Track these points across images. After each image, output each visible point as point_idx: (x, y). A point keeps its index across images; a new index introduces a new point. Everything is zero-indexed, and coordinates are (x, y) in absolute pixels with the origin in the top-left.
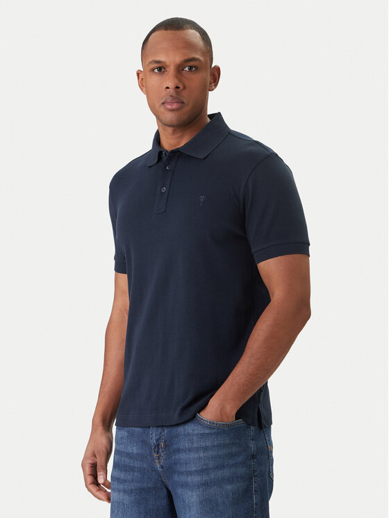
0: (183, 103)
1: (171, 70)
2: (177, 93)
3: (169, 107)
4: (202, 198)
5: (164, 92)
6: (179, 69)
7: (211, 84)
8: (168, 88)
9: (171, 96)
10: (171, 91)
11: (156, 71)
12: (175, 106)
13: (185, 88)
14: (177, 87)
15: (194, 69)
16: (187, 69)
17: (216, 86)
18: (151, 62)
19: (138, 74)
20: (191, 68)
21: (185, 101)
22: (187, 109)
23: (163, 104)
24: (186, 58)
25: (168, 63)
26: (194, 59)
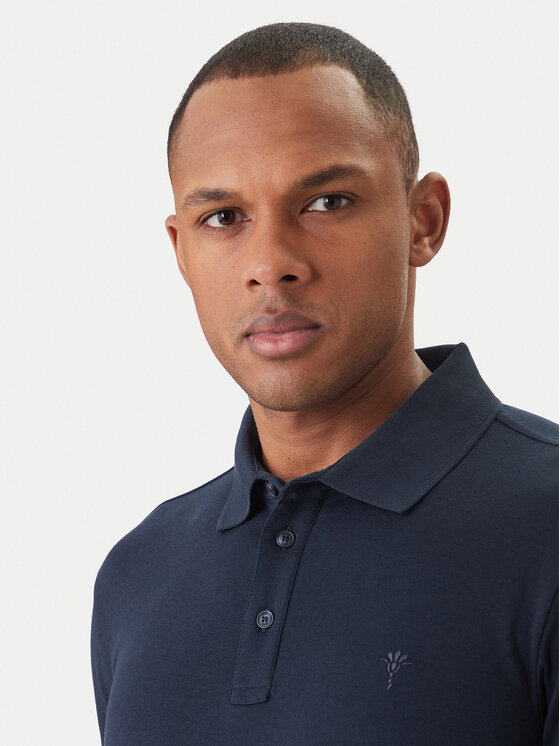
0: (316, 327)
1: (263, 219)
2: (291, 298)
3: (266, 347)
4: (395, 659)
5: (248, 297)
6: (292, 210)
7: (417, 239)
8: (254, 283)
9: (270, 311)
10: (268, 292)
11: (214, 222)
12: (286, 343)
13: (316, 276)
14: (290, 278)
15: (344, 202)
16: (320, 205)
17: (436, 244)
18: (194, 198)
19: (173, 232)
20: (333, 201)
21: (321, 319)
22: (332, 345)
23: (247, 335)
24: (309, 170)
25: (247, 196)
26: (337, 172)
